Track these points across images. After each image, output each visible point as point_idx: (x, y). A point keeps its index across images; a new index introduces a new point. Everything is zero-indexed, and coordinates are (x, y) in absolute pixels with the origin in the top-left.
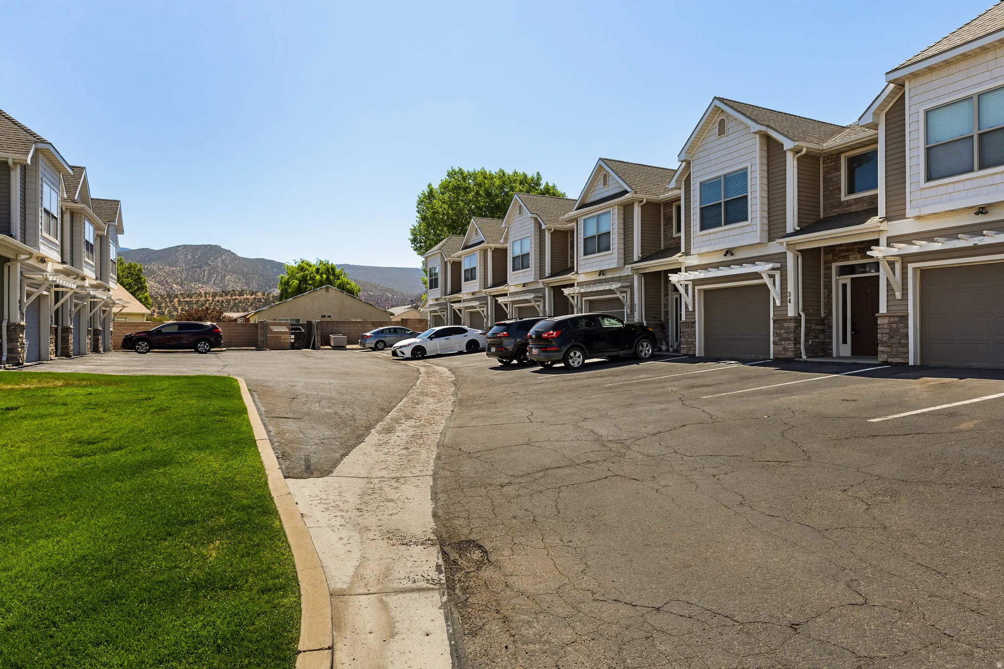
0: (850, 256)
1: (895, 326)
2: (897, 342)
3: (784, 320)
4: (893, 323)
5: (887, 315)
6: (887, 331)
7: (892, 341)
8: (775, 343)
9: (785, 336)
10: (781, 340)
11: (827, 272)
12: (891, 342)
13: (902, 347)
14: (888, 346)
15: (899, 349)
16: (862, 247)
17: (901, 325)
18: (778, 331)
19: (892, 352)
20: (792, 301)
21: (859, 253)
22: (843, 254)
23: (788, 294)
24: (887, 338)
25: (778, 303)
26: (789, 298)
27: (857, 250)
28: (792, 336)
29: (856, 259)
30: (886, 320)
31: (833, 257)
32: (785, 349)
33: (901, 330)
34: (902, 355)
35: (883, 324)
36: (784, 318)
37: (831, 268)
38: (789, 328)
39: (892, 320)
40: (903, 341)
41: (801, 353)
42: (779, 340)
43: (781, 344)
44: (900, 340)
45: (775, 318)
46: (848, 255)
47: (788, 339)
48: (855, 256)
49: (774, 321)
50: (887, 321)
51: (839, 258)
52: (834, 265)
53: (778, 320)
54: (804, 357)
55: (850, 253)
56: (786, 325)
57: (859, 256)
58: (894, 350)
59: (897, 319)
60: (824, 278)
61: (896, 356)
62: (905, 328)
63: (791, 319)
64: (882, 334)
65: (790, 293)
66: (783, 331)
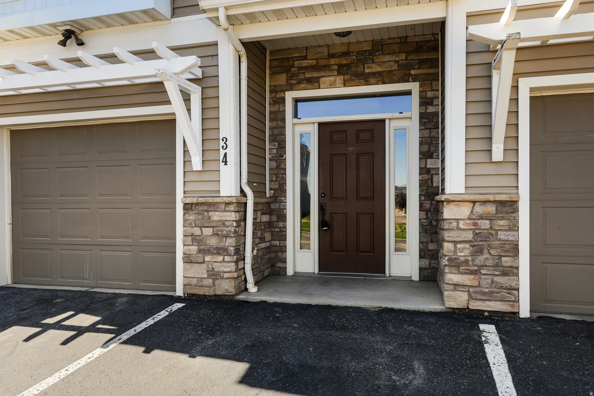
0: (322, 80)
1: (485, 224)
2: (490, 263)
3: (210, 204)
4: (481, 218)
5: (467, 197)
6: (470, 236)
7: (480, 259)
8: (188, 260)
9: (213, 242)
10: (203, 252)
11: (276, 108)
12: (477, 262)
13: (504, 274)
14: (472, 273)
15: (496, 279)
16: (345, 62)
17: (502, 223)
18: (197, 231)
19: (479, 286)
20: (232, 158)
21: (339, 73)
22: (308, 75)
23: (222, 143)
24: (467, 252)
25: (197, 164)
26: (222, 152)
27: (336, 67)
28: (230, 243)
29: (333, 85)
30: (464, 211)
31: (287, 80)
32: (214, 275)
33: (502, 235)
34: (504, 293)
35: (457, 220)
36: (211, 200)
37: (283, 100)
38: (223, 223)
39: (479, 209)
40: (506, 261)
41: (246, 280)
42: (200, 251)
43: (204, 262)
44: (500, 257)
45: (189, 201)
46: (318, 78)
47: (220, 251)
48: (332, 79)
49: (188, 207)
50: (468, 213)
51: (299, 83)
52: (290, 96)
53: (197, 204)
54: (252, 288)
55: (322, 74)
56: (216, 216)
57: (339, 79)
58: (486, 281)
59: (491, 209)
60: (271, 120)
61: (490, 296)
62: (510, 230)
63: (228, 204)
64: (455, 243)
65: (225, 139)
66: (208, 231)
